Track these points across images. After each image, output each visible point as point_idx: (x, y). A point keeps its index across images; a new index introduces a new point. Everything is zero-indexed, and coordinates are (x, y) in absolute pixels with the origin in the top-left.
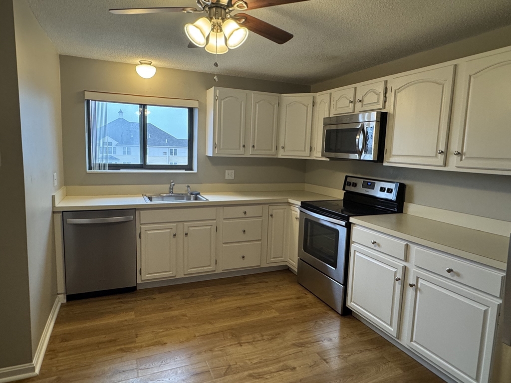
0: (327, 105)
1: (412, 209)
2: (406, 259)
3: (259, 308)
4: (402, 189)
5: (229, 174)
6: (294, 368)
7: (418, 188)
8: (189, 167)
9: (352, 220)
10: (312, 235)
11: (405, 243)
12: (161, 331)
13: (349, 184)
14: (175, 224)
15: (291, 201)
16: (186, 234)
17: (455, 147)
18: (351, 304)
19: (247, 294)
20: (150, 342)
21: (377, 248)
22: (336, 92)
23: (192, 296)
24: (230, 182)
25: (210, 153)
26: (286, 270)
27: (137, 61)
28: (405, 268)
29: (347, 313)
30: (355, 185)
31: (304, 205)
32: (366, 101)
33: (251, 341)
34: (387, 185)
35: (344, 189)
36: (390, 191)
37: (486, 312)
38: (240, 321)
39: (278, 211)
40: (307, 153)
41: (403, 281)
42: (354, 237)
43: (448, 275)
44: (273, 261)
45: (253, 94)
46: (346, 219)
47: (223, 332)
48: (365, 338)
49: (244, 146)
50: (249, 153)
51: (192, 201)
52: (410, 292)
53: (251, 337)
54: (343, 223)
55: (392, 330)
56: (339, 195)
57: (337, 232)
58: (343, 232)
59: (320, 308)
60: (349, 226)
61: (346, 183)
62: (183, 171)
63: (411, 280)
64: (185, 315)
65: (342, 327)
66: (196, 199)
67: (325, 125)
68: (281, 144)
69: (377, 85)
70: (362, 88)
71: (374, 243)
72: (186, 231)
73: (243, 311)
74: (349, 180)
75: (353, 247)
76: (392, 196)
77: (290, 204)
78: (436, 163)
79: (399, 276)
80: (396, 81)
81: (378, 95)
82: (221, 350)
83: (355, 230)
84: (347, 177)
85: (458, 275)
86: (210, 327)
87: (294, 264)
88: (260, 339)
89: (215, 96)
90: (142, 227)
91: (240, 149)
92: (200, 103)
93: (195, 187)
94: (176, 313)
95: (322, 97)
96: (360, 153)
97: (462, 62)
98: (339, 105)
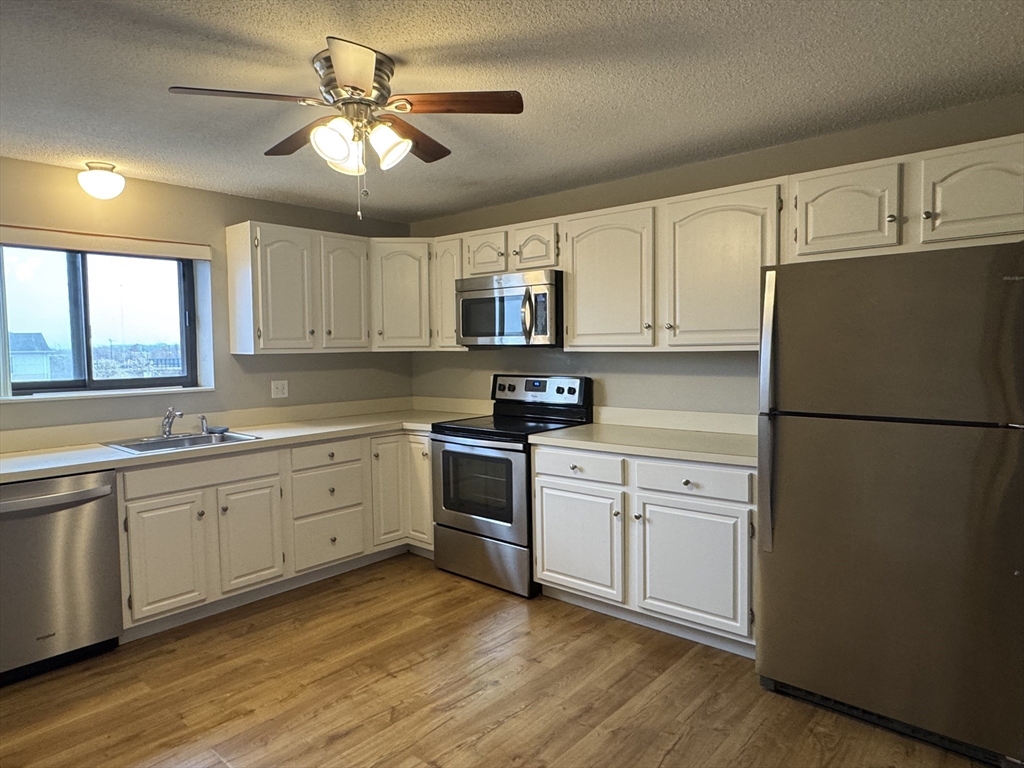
0: (456, 259)
1: (605, 415)
2: (624, 483)
3: (391, 618)
4: (587, 386)
5: (279, 388)
6: (497, 682)
7: (612, 383)
8: (191, 379)
9: (532, 439)
10: (456, 482)
11: (621, 458)
12: (228, 695)
13: (502, 387)
14: (199, 492)
15: (408, 425)
16: (225, 510)
17: (665, 318)
18: (542, 575)
19: (358, 603)
20: (218, 717)
21: (578, 475)
22: (472, 238)
23: (252, 629)
24: (281, 403)
25: (245, 344)
27: (82, 163)
28: (624, 496)
29: (536, 592)
30: (512, 388)
31: (437, 428)
32: (526, 253)
33: (408, 665)
34: (566, 383)
35: (493, 397)
36: (572, 391)
37: (735, 525)
38: (371, 645)
39: (385, 447)
40: (425, 340)
41: (624, 515)
42: (539, 464)
43: (685, 489)
44: (386, 540)
45: (322, 237)
46: (523, 439)
47: (350, 666)
48: (575, 619)
49: (312, 332)
50: (322, 345)
51: (215, 444)
52: (636, 528)
53: (402, 661)
54: (520, 446)
55: (614, 594)
56: (486, 408)
57: (508, 463)
58: (518, 461)
59: (490, 597)
60: (528, 449)
61: (497, 387)
62: (179, 389)
63: (635, 510)
64: (259, 661)
65: (532, 614)
66: (223, 439)
67: (460, 291)
68: (376, 328)
69: (544, 228)
70: (520, 233)
71: (574, 468)
72: (222, 504)
73: (368, 630)
74: (500, 381)
75: (538, 482)
76: (574, 399)
77: (405, 432)
78: (641, 342)
79: (618, 508)
80: (570, 224)
81: (546, 244)
82: (365, 692)
83: (539, 455)
84: (496, 377)
85: (697, 486)
86: (320, 665)
87: (424, 536)
88: (421, 659)
89: (253, 238)
90: (130, 505)
91: (305, 338)
92: (214, 252)
93: (216, 420)
94: (239, 661)
95: (447, 245)
96: (527, 334)
97: (663, 204)
98: (480, 258)
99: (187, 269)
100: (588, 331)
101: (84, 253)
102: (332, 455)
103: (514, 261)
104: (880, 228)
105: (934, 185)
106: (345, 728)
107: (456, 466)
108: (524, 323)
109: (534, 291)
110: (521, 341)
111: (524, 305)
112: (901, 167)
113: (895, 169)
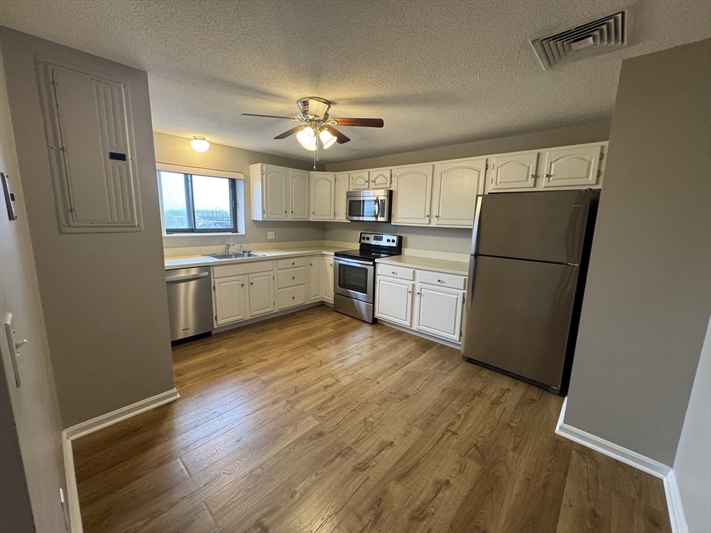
0: (347, 183)
1: (407, 251)
2: (414, 280)
3: (317, 329)
4: (400, 239)
5: (271, 235)
6: (360, 354)
7: (410, 239)
8: (235, 230)
9: (376, 260)
10: (344, 276)
11: (413, 270)
12: (257, 353)
13: (364, 238)
14: (242, 276)
15: (324, 252)
16: (252, 284)
17: (435, 213)
18: (377, 315)
19: (304, 323)
20: (255, 361)
21: (395, 276)
22: (354, 174)
23: (263, 331)
24: (271, 241)
25: (258, 216)
26: (321, 306)
27: (192, 136)
28: (413, 284)
29: (375, 321)
30: (368, 239)
31: (336, 254)
32: (377, 181)
34: (391, 238)
35: (360, 242)
36: (393, 241)
37: (457, 298)
38: (310, 338)
39: (315, 261)
40: (332, 217)
41: (413, 293)
42: (378, 271)
43: (438, 283)
44: (314, 299)
45: (290, 171)
46: (373, 260)
47: (303, 345)
48: (391, 332)
49: (286, 212)
50: (289, 218)
51: (246, 257)
52: (417, 298)
53: (323, 345)
54: (371, 263)
55: (407, 323)
56: (357, 247)
57: (366, 270)
58: (370, 269)
59: (356, 323)
60: (374, 265)
61: (361, 238)
62: (230, 234)
63: (417, 291)
64: (268, 342)
65: (373, 329)
66: (249, 255)
67: (348, 197)
68: (312, 211)
69: (386, 171)
70: (375, 172)
71: (393, 273)
72: (251, 281)
73: (309, 333)
74: (363, 235)
75: (378, 278)
76: (394, 245)
77: (323, 255)
78: (424, 222)
79: (410, 290)
80: (397, 170)
81: (386, 178)
82: (309, 355)
83: (380, 268)
84: (361, 234)
85: (443, 282)
86: (291, 345)
87: (330, 298)
89: (262, 171)
90: (216, 280)
91: (282, 214)
92: (245, 176)
93: (246, 247)
94: (259, 342)
95: (343, 176)
96: (377, 217)
97: (437, 164)
98: (357, 183)
99: (233, 183)
100: (402, 216)
101: (191, 175)
102: (294, 264)
103: (372, 185)
104: (527, 180)
105: (551, 163)
106: (303, 367)
107: (344, 270)
108: (375, 212)
109: (380, 198)
110: (374, 219)
111: (375, 204)
112: (539, 154)
113: (536, 155)
